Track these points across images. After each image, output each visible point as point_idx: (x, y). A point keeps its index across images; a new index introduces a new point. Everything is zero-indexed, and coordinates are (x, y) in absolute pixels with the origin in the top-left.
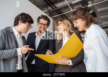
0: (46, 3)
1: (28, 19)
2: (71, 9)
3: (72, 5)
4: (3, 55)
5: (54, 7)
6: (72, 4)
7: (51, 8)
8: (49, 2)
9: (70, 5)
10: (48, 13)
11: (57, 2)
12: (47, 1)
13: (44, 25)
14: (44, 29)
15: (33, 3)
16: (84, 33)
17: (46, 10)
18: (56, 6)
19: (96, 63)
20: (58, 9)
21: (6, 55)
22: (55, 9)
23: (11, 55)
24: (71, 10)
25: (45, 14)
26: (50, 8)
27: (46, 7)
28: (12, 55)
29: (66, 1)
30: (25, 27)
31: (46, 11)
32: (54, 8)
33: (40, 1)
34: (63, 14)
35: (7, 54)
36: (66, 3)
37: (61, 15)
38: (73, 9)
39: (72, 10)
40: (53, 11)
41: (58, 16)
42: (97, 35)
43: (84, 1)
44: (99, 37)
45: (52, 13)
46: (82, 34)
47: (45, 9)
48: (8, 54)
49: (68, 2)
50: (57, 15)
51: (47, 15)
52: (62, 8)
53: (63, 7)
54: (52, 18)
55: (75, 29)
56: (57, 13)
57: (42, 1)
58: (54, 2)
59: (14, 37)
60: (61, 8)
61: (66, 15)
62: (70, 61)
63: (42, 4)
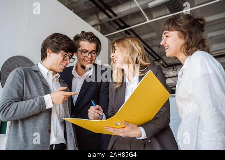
0: (94, 6)
1: (63, 45)
2: (147, 18)
3: (149, 11)
4: (19, 110)
5: (111, 14)
6: (149, 8)
7: (105, 16)
8: (100, 4)
9: (144, 10)
10: (99, 27)
11: (118, 4)
12: (97, 1)
13: (91, 53)
14: (92, 61)
15: (68, 7)
16: (174, 68)
17: (94, 20)
18: (116, 12)
19: (198, 129)
20: (120, 19)
21: (25, 111)
22: (114, 18)
23: (34, 109)
24: (147, 21)
25: (93, 28)
26: (103, 17)
27: (94, 14)
28: (36, 108)
29: (136, 1)
30: (59, 59)
31: (95, 22)
32: (110, 17)
33: (82, 2)
34: (130, 28)
35: (26, 108)
36: (136, 5)
37: (126, 31)
38: (151, 18)
39: (149, 20)
40: (109, 23)
41: (120, 33)
42: (206, 72)
43: (173, 2)
44: (210, 77)
45: (108, 26)
46: (170, 69)
47: (92, 19)
48: (28, 108)
49: (141, 4)
50: (118, 30)
51: (98, 30)
52: (128, 16)
53: (130, 15)
54: (107, 37)
55: (155, 61)
56: (118, 28)
57: (86, 3)
58: (111, 5)
59: (42, 77)
60: (126, 17)
61: (137, 30)
62: (142, 130)
63: (86, 8)
